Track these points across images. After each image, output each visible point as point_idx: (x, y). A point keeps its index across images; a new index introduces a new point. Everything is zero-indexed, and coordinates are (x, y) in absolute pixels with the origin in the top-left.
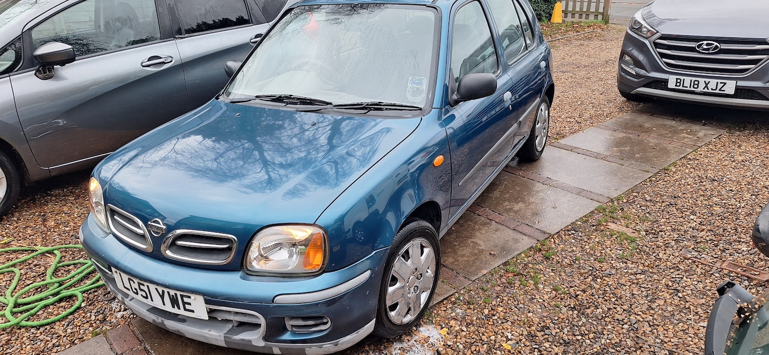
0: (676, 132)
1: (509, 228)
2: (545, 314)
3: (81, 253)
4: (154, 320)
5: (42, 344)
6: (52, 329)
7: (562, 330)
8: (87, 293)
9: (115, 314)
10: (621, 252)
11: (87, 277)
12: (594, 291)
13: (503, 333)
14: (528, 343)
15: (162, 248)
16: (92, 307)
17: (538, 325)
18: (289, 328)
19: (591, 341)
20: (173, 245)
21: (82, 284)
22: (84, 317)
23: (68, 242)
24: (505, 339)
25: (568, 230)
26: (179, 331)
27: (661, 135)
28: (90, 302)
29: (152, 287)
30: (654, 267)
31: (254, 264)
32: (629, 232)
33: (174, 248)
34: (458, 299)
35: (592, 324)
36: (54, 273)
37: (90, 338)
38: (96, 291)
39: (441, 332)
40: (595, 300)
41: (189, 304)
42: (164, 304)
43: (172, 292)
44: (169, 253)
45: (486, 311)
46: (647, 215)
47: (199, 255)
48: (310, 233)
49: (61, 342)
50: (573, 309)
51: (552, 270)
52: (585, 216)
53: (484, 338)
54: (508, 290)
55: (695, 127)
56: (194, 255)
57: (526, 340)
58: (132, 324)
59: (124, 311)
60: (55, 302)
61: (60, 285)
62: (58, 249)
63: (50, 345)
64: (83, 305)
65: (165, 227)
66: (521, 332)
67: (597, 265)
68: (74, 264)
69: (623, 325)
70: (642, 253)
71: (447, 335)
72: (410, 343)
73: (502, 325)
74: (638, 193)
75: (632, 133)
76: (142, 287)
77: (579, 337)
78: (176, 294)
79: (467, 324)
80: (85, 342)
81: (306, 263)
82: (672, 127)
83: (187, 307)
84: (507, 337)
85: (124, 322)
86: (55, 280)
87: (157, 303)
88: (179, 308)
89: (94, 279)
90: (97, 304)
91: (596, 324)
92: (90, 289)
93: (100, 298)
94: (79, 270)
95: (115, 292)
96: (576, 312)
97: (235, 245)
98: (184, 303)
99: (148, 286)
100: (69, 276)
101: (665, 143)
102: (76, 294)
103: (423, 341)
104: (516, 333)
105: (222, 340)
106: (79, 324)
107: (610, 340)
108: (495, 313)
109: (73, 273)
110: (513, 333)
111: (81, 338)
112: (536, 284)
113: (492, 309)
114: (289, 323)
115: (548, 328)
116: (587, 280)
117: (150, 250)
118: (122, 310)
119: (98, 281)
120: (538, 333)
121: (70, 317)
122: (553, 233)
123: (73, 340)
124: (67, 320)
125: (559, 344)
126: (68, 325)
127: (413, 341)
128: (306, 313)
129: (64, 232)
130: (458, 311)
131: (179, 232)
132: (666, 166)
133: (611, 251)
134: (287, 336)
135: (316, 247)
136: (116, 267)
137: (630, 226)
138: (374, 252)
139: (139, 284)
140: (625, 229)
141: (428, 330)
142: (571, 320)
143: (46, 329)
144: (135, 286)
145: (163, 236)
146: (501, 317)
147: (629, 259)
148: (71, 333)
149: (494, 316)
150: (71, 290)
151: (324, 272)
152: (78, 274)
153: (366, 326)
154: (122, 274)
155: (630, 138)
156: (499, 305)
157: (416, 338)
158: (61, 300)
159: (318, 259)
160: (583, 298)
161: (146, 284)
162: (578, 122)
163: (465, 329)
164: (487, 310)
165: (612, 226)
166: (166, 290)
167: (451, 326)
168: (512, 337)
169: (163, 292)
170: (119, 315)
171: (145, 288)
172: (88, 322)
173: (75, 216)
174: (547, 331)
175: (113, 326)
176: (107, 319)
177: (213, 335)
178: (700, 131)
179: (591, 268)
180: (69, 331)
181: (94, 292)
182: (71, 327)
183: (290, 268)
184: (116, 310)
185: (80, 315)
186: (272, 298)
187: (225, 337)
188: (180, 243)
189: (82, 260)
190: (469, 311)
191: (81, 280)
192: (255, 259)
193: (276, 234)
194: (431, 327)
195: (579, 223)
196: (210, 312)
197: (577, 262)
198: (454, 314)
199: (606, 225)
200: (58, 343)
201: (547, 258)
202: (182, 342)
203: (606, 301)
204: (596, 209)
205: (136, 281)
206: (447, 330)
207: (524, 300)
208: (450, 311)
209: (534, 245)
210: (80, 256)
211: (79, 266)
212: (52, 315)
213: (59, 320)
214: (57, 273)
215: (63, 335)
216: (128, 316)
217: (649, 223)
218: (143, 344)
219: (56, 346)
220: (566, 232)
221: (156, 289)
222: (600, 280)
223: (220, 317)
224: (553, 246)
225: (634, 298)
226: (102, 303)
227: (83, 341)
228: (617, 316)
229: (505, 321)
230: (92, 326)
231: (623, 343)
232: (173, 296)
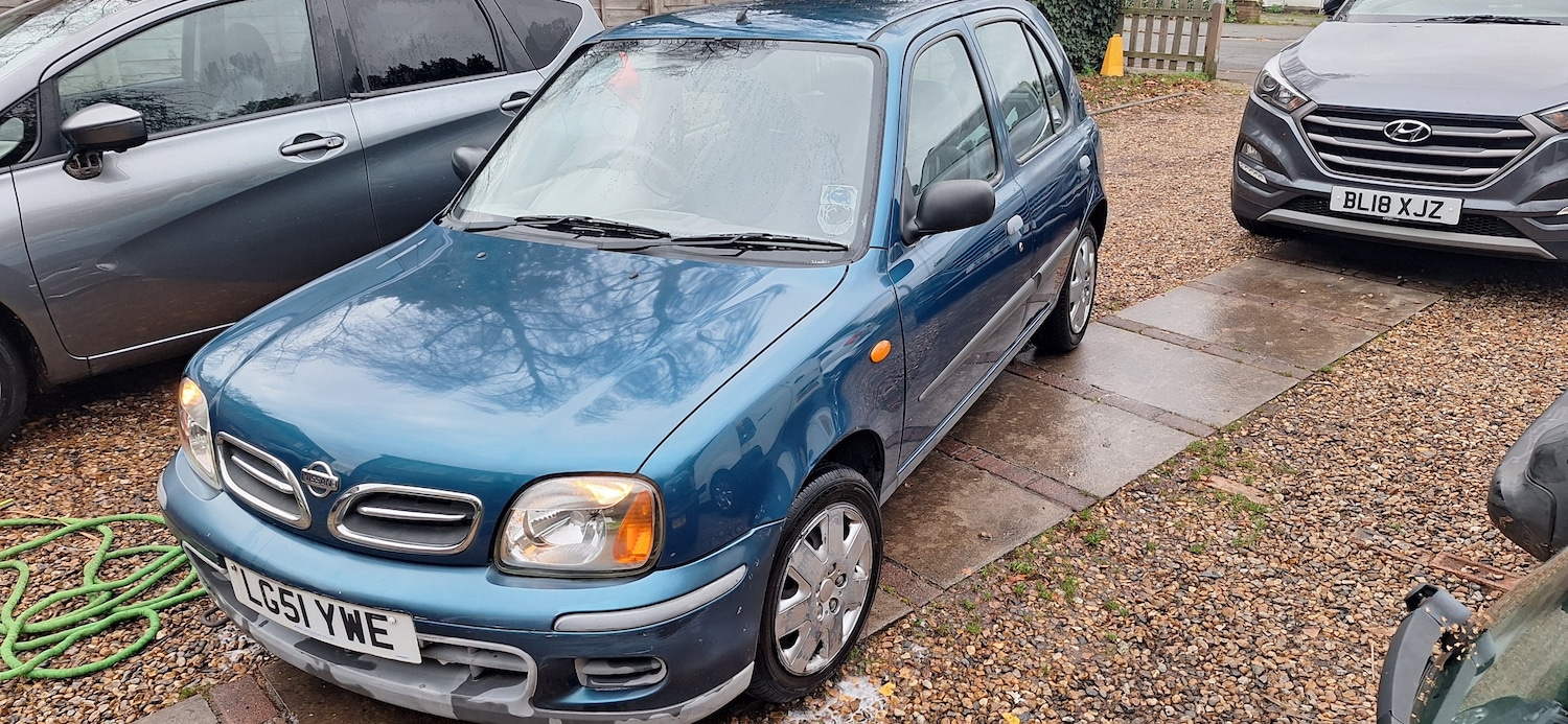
0: (1344, 298)
1: (1017, 484)
2: (1087, 656)
3: (155, 531)
4: (309, 666)
5: (78, 714)
6: (97, 685)
7: (1119, 686)
8: (167, 612)
9: (226, 654)
10: (1235, 534)
11: (166, 579)
12: (1182, 610)
13: (1005, 693)
14: (1052, 713)
15: (331, 520)
16: (178, 641)
17: (1073, 678)
18: (582, 680)
19: (1176, 709)
20: (352, 516)
21: (157, 593)
22: (161, 660)
23: (128, 510)
24: (1008, 705)
25: (1133, 491)
26: (360, 687)
27: (1317, 303)
28: (174, 630)
29: (308, 598)
30: (1301, 563)
31: (516, 552)
32: (1251, 494)
33: (355, 520)
34: (916, 624)
35: (1179, 674)
36: (98, 571)
37: (175, 701)
38: (187, 608)
39: (882, 690)
40: (1184, 627)
41: (384, 632)
42: (332, 633)
43: (350, 609)
44: (344, 531)
45: (971, 650)
46: (1288, 462)
47: (404, 535)
48: (627, 492)
49: (117, 709)
50: (1142, 645)
51: (1101, 569)
52: (1166, 463)
53: (967, 702)
54: (1014, 608)
55: (1384, 289)
56: (394, 534)
57: (1050, 706)
58: (260, 673)
59: (243, 648)
60: (103, 630)
61: (113, 596)
62: (107, 523)
63: (95, 715)
64: (160, 635)
65: (336, 479)
66: (1040, 690)
67: (1190, 560)
68: (140, 553)
69: (1238, 677)
70: (1277, 536)
71: (893, 696)
72: (820, 713)
73: (1003, 676)
74: (1271, 418)
75: (1259, 300)
76: (287, 598)
77: (1153, 701)
78: (357, 612)
79: (933, 675)
80: (166, 709)
81: (619, 551)
82: (1338, 287)
83: (379, 638)
84: (1012, 701)
85: (244, 670)
86: (101, 584)
87: (318, 630)
88: (362, 641)
89: (182, 584)
90: (188, 634)
91: (1186, 674)
92: (175, 605)
93: (193, 622)
94: (151, 566)
95: (228, 609)
96: (1147, 652)
97: (477, 517)
98: (373, 631)
99: (299, 597)
100: (130, 577)
101: (1325, 320)
102: (145, 614)
103: (846, 708)
104: (1029, 693)
105: (448, 705)
106: (153, 674)
107: (1214, 706)
108: (988, 652)
109: (138, 571)
110: (1023, 692)
111: (157, 702)
112: (1069, 596)
113: (983, 646)
114: (583, 671)
115: (1093, 683)
116: (1168, 588)
117: (306, 524)
118: (240, 646)
119: (189, 587)
120: (1072, 692)
121: (133, 660)
122: (1102, 496)
123: (141, 706)
124: (129, 666)
125: (1113, 715)
126: (130, 675)
127: (826, 708)
128: (618, 649)
129: (119, 488)
130: (916, 648)
131: (364, 488)
132: (1324, 365)
133: (1215, 531)
134: (578, 697)
135: (640, 520)
136: (236, 558)
137: (1254, 483)
138: (753, 531)
139: (282, 592)
140: (1243, 489)
141: (857, 686)
142: (1137, 667)
143: (85, 684)
144: (274, 596)
145: (333, 495)
146: (1000, 662)
147: (1251, 547)
148: (137, 692)
149: (987, 658)
150: (134, 605)
151: (654, 569)
152: (149, 573)
153: (734, 678)
154: (248, 573)
155: (1254, 309)
156: (996, 636)
157: (833, 702)
158: (114, 626)
159: (642, 544)
160: (1161, 623)
161: (295, 592)
162: (1154, 277)
163: (929, 684)
164: (973, 648)
165: (1219, 483)
166: (337, 604)
167: (902, 680)
168: (1022, 700)
169: (331, 607)
170: (234, 656)
171: (294, 601)
172: (170, 670)
173: (141, 455)
174: (1090, 690)
175: (224, 679)
176: (210, 665)
177: (431, 695)
178: (1392, 297)
179: (1178, 566)
180: (132, 688)
181: (183, 609)
182: (137, 680)
183: (586, 561)
184: (228, 646)
185: (154, 655)
186: (551, 620)
187: (453, 698)
188: (365, 510)
189: (155, 546)
190: (936, 648)
191: (155, 585)
192: (516, 543)
193: (560, 494)
194: (862, 681)
195: (1155, 476)
196: (426, 647)
197: (1150, 553)
198: (907, 655)
199: (1207, 481)
200: (110, 712)
201: (1092, 545)
202: (365, 710)
203: (1207, 629)
204: (1187, 450)
205: (276, 586)
206: (894, 686)
207: (1045, 627)
208: (899, 649)
209: (1066, 520)
210: (152, 537)
211: (150, 556)
212: (96, 656)
213: (111, 667)
214: (106, 572)
215: (120, 695)
216: (252, 658)
217: (1292, 477)
218: (284, 715)
219: (107, 719)
220: (1129, 494)
221: (317, 602)
222: (1195, 589)
223: (444, 658)
224: (1104, 521)
225: (1261, 624)
226: (198, 632)
227: (161, 708)
228: (1227, 660)
229: (1006, 669)
230: (180, 678)
231: (1238, 711)
232: (350, 615)
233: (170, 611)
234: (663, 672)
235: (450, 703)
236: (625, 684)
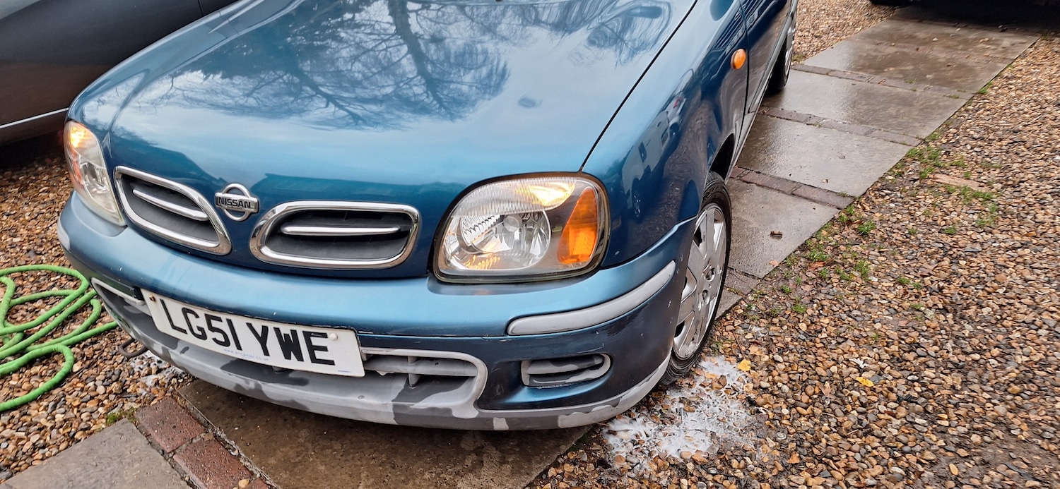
0: (967, 43)
1: (783, 192)
2: (903, 323)
3: (52, 279)
4: (238, 386)
5: (11, 447)
6: (25, 417)
7: (942, 346)
8: (78, 347)
9: (142, 379)
10: (975, 217)
11: (72, 317)
12: (963, 279)
13: (848, 360)
14: (898, 374)
15: (253, 245)
16: (94, 371)
17: (900, 343)
18: (526, 380)
19: (999, 362)
20: (276, 235)
21: (65, 331)
22: (82, 390)
23: (24, 263)
24: (856, 370)
25: (878, 190)
26: (294, 402)
27: (949, 47)
28: (88, 362)
29: (240, 323)
30: (1039, 236)
31: (454, 262)
32: (974, 186)
33: (278, 241)
34: (748, 309)
35: (985, 332)
36: (7, 316)
37: (104, 426)
38: (95, 342)
39: (740, 366)
40: (972, 293)
41: (324, 349)
42: (266, 353)
43: (286, 329)
44: (268, 253)
45: (803, 327)
46: (988, 159)
47: (334, 252)
48: (569, 193)
49: (48, 438)
50: (945, 310)
51: (880, 252)
52: (895, 167)
53: (820, 371)
54: (824, 290)
55: (994, 36)
56: (324, 252)
57: (892, 368)
58: (179, 395)
59: (157, 373)
60: (21, 367)
61: (25, 337)
62: (8, 274)
63: (28, 446)
64: (76, 368)
65: (255, 200)
66: (877, 355)
67: (948, 240)
68: (43, 298)
69: (1037, 330)
70: (1009, 216)
71: (752, 371)
72: (693, 390)
73: (840, 346)
74: (957, 129)
75: (904, 47)
76: (215, 324)
77: (977, 356)
78: (294, 332)
79: (779, 350)
80: (96, 435)
81: (563, 254)
82: (958, 36)
83: (319, 355)
84: (857, 366)
85: (162, 392)
86: (11, 327)
87: (251, 351)
88: (300, 358)
89: (87, 322)
90: (101, 364)
91: (991, 332)
92: (84, 340)
93: (105, 354)
94: (56, 308)
95: (145, 339)
96: (950, 316)
97: (414, 229)
98: (312, 349)
99: (229, 322)
100: (38, 320)
101: (961, 57)
102: (59, 350)
103: (716, 384)
104: (869, 358)
105: (389, 413)
106: (77, 403)
107: (1028, 356)
108: (819, 328)
109: (44, 314)
110: (864, 358)
111: (86, 429)
112: (864, 276)
113: (812, 323)
114: (527, 371)
115: (919, 345)
116: (942, 263)
117: (225, 250)
118: (154, 371)
119: (94, 324)
120: (906, 354)
121: (55, 392)
122: (858, 195)
123: (72, 434)
124: (52, 398)
125: (947, 371)
126: (55, 407)
127: (697, 385)
128: (573, 348)
129: (12, 246)
130: (755, 329)
131: (280, 209)
132: (979, 88)
133: (958, 216)
134: (523, 396)
135: (589, 220)
136: (154, 289)
137: (972, 177)
138: (676, 228)
139: (209, 318)
140: (963, 183)
141: (717, 365)
142: (948, 329)
143: (13, 417)
144: (202, 323)
145: (253, 218)
146: (832, 334)
147: (992, 226)
148: (65, 421)
149: (820, 332)
150: (46, 343)
151: (599, 268)
152: (54, 314)
153: (659, 367)
154: (168, 302)
155: (905, 54)
156: (821, 314)
157: (701, 380)
158: (30, 363)
159: (584, 244)
160: (952, 291)
161: (224, 317)
162: (817, 37)
163: (779, 358)
164: (804, 325)
165: (944, 179)
166: (271, 326)
167: (754, 356)
168: (865, 365)
169: (265, 329)
170: (150, 381)
171: (224, 326)
172: (92, 398)
173: (27, 218)
174: (919, 351)
175: (145, 403)
176: (128, 390)
177: (370, 405)
178: (1002, 40)
179: (941, 245)
180: (59, 417)
181: (92, 343)
182: (62, 410)
183: (531, 264)
184: (142, 372)
185: (74, 386)
186: (505, 324)
187: (395, 407)
188: (289, 229)
189: (55, 291)
190: (772, 328)
191: (63, 324)
192: (452, 254)
193: (499, 201)
194: (719, 360)
195: (891, 178)
196: (368, 360)
197: (912, 237)
198: (749, 336)
199: (934, 178)
200: (42, 441)
201: (864, 235)
202: (285, 420)
203: (989, 293)
204: (907, 156)
205: (201, 312)
206: (749, 362)
207: (856, 303)
208: (740, 331)
209: (837, 216)
210: (52, 284)
211: (52, 300)
212: (19, 391)
213: (35, 399)
214: (14, 316)
215: (49, 425)
216: (167, 382)
217: (998, 171)
218: (210, 431)
219: (40, 448)
220: (876, 192)
221: (250, 325)
222: (965, 262)
223: (383, 369)
224: (864, 215)
225: (1031, 285)
226: (111, 362)
227: (91, 434)
228: (1021, 317)
229: (841, 340)
230: (103, 405)
231: (1051, 359)
232: (286, 336)
233: (81, 346)
234: (607, 366)
235: (391, 411)
236: (567, 381)
